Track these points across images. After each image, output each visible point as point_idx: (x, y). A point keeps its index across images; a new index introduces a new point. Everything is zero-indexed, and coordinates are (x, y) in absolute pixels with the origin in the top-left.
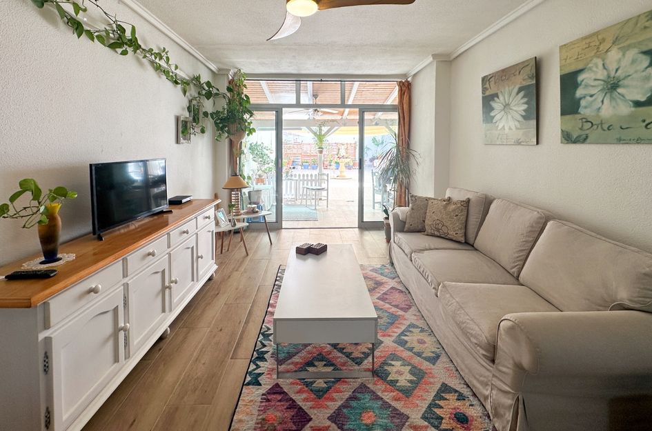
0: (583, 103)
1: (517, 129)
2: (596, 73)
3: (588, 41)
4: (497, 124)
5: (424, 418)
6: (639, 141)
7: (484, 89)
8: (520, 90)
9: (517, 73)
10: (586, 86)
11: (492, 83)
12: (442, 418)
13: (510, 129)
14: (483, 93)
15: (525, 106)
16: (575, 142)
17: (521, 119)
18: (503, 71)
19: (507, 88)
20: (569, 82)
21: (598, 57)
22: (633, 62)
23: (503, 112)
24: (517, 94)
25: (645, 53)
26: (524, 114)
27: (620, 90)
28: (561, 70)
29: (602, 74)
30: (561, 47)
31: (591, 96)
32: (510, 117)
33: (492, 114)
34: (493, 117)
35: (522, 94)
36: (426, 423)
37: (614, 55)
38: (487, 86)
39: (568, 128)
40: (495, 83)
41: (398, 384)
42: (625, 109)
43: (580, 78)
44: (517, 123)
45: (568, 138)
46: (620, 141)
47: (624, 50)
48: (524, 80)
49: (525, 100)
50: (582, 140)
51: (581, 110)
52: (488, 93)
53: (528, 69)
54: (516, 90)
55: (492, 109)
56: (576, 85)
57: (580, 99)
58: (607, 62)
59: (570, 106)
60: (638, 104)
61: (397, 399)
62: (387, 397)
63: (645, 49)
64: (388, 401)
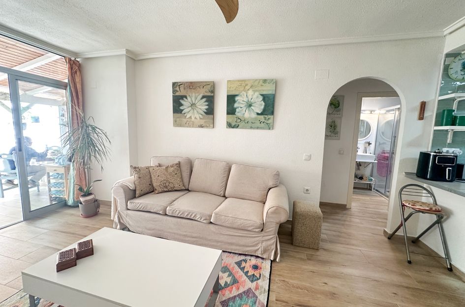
0: (237, 110)
1: (200, 119)
2: (243, 98)
3: (241, 83)
4: (185, 115)
5: (252, 281)
6: (258, 128)
7: (174, 91)
8: (203, 97)
9: (202, 87)
10: (239, 103)
11: (182, 89)
12: (254, 275)
13: (195, 118)
14: (173, 93)
15: (207, 107)
16: (233, 128)
17: (203, 114)
18: (191, 83)
19: (194, 94)
20: (231, 99)
21: (245, 91)
22: (257, 97)
23: (190, 108)
24: (201, 99)
25: (262, 95)
26: (205, 111)
27: (252, 107)
28: (227, 92)
29: (246, 99)
30: (228, 81)
31: (241, 108)
32: (195, 111)
33: (181, 108)
34: (182, 110)
35: (204, 100)
36: (255, 282)
37: (250, 92)
38: (177, 89)
39: (230, 121)
40: (184, 89)
41: (229, 283)
42: (254, 115)
43: (237, 98)
44: (200, 116)
45: (230, 125)
46: (251, 128)
47: (255, 91)
48: (206, 92)
49: (207, 103)
50: (236, 127)
51: (236, 113)
52: (177, 94)
53: (209, 86)
54: (201, 96)
55: (182, 105)
56: (234, 102)
57: (236, 108)
58: (248, 95)
59: (231, 111)
60: (258, 114)
61: (238, 289)
62: (235, 293)
63: (261, 94)
64: (237, 293)
